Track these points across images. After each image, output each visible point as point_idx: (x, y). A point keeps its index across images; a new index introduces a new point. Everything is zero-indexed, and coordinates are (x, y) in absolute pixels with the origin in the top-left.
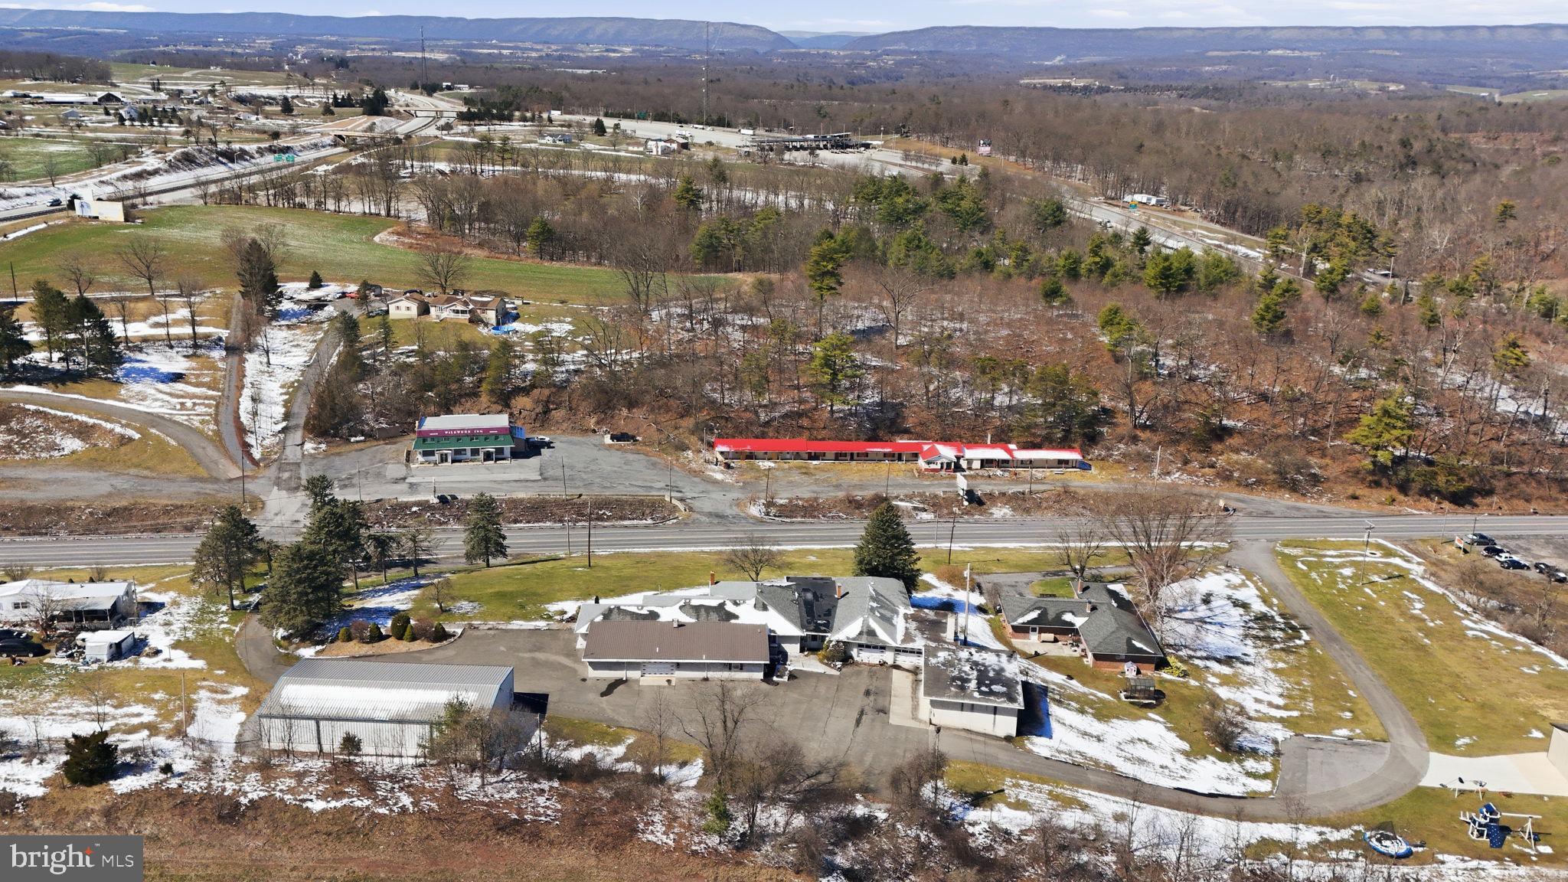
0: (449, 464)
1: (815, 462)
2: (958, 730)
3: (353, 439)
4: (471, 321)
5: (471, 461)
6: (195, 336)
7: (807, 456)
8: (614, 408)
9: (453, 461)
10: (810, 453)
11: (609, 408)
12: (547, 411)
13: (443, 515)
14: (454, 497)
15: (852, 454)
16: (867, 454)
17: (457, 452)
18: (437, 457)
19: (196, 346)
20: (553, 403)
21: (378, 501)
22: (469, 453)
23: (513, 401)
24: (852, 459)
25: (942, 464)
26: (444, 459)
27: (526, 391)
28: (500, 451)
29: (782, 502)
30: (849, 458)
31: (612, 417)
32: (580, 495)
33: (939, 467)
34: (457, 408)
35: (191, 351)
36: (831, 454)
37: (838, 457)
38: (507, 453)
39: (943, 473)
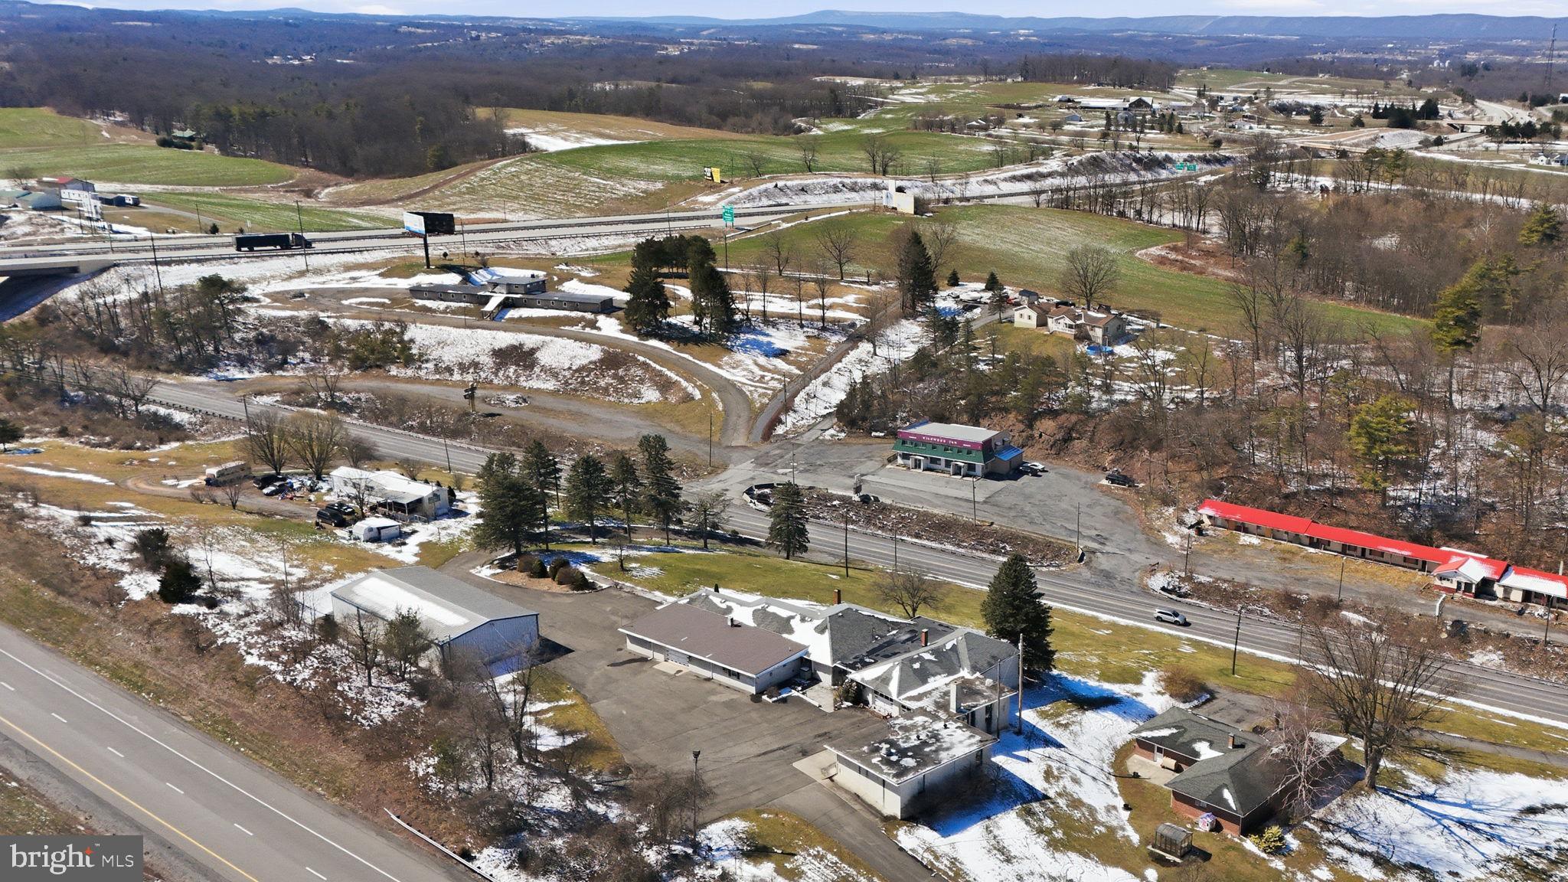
0: (920, 471)
1: (1312, 550)
2: (847, 792)
3: (874, 434)
4: (1076, 337)
5: (943, 472)
6: (823, 319)
7: (1307, 541)
8: (1137, 448)
9: (927, 469)
10: (1311, 538)
11: (1132, 447)
12: (1067, 439)
13: (857, 514)
14: (876, 499)
15: (1364, 550)
16: (1382, 554)
17: (934, 461)
18: (910, 462)
19: (824, 329)
20: (1078, 432)
21: (811, 488)
22: (943, 463)
23: (1038, 423)
24: (1363, 555)
25: (1459, 583)
26: (917, 465)
27: (1053, 414)
28: (971, 467)
29: (1203, 579)
30: (1359, 552)
31: (1132, 457)
32: (992, 524)
33: (1454, 586)
34: (986, 422)
35: (816, 332)
36: (1336, 544)
37: (1345, 550)
38: (979, 471)
39: (1458, 595)
